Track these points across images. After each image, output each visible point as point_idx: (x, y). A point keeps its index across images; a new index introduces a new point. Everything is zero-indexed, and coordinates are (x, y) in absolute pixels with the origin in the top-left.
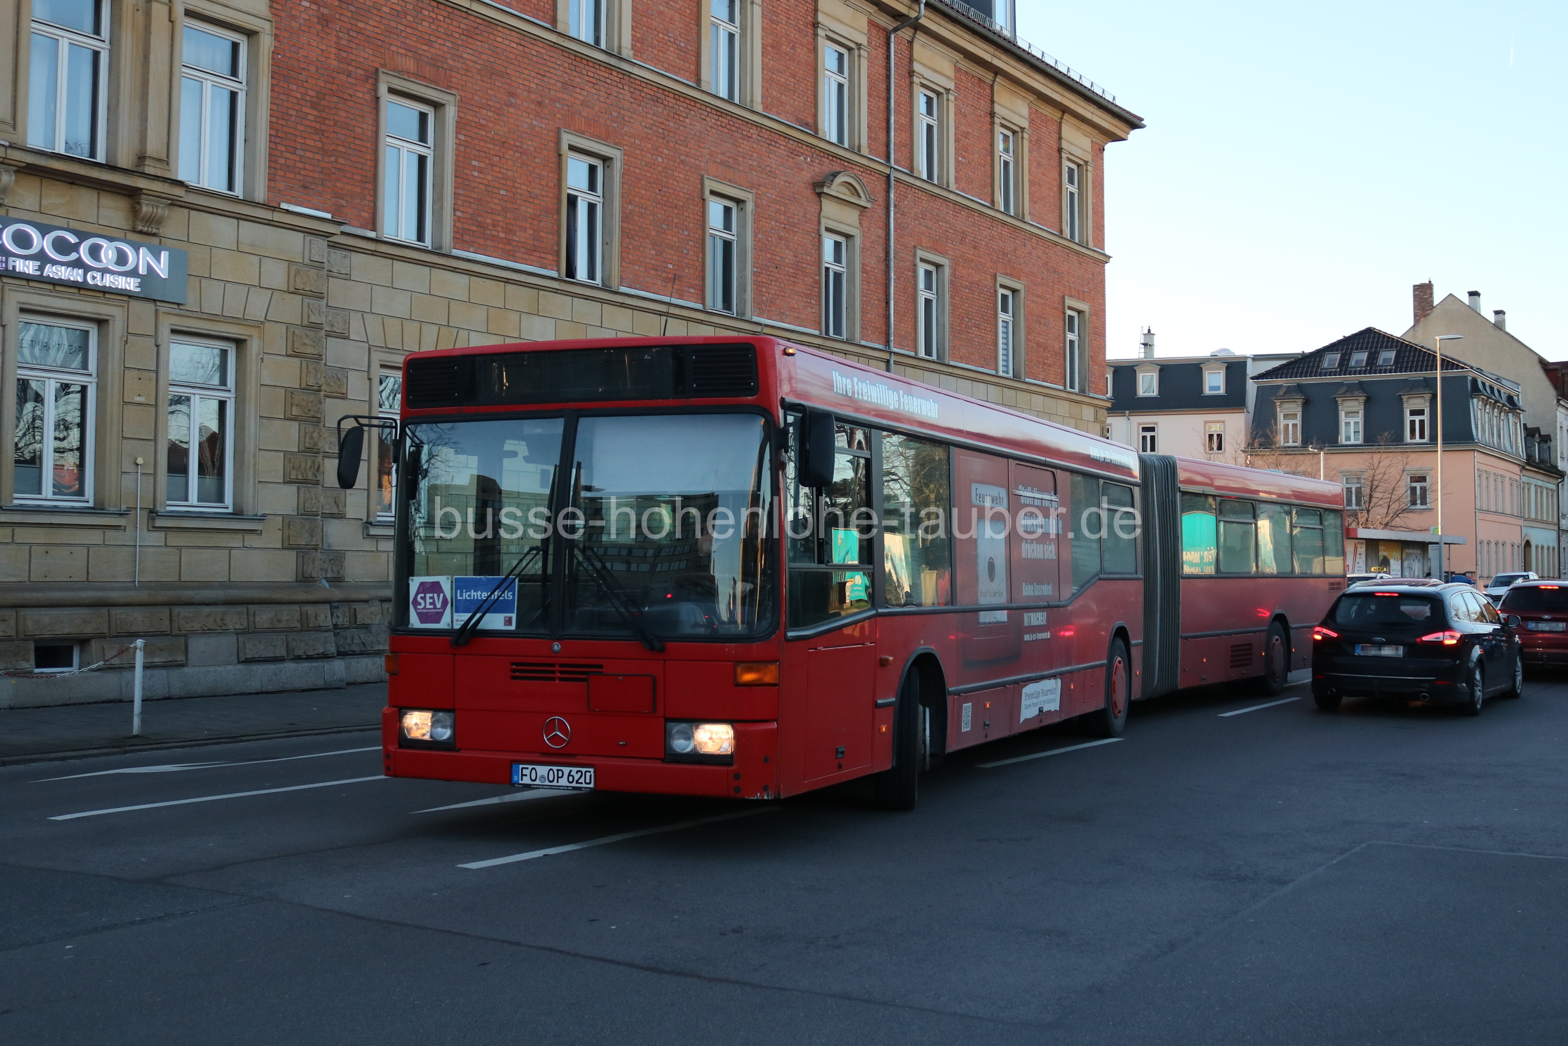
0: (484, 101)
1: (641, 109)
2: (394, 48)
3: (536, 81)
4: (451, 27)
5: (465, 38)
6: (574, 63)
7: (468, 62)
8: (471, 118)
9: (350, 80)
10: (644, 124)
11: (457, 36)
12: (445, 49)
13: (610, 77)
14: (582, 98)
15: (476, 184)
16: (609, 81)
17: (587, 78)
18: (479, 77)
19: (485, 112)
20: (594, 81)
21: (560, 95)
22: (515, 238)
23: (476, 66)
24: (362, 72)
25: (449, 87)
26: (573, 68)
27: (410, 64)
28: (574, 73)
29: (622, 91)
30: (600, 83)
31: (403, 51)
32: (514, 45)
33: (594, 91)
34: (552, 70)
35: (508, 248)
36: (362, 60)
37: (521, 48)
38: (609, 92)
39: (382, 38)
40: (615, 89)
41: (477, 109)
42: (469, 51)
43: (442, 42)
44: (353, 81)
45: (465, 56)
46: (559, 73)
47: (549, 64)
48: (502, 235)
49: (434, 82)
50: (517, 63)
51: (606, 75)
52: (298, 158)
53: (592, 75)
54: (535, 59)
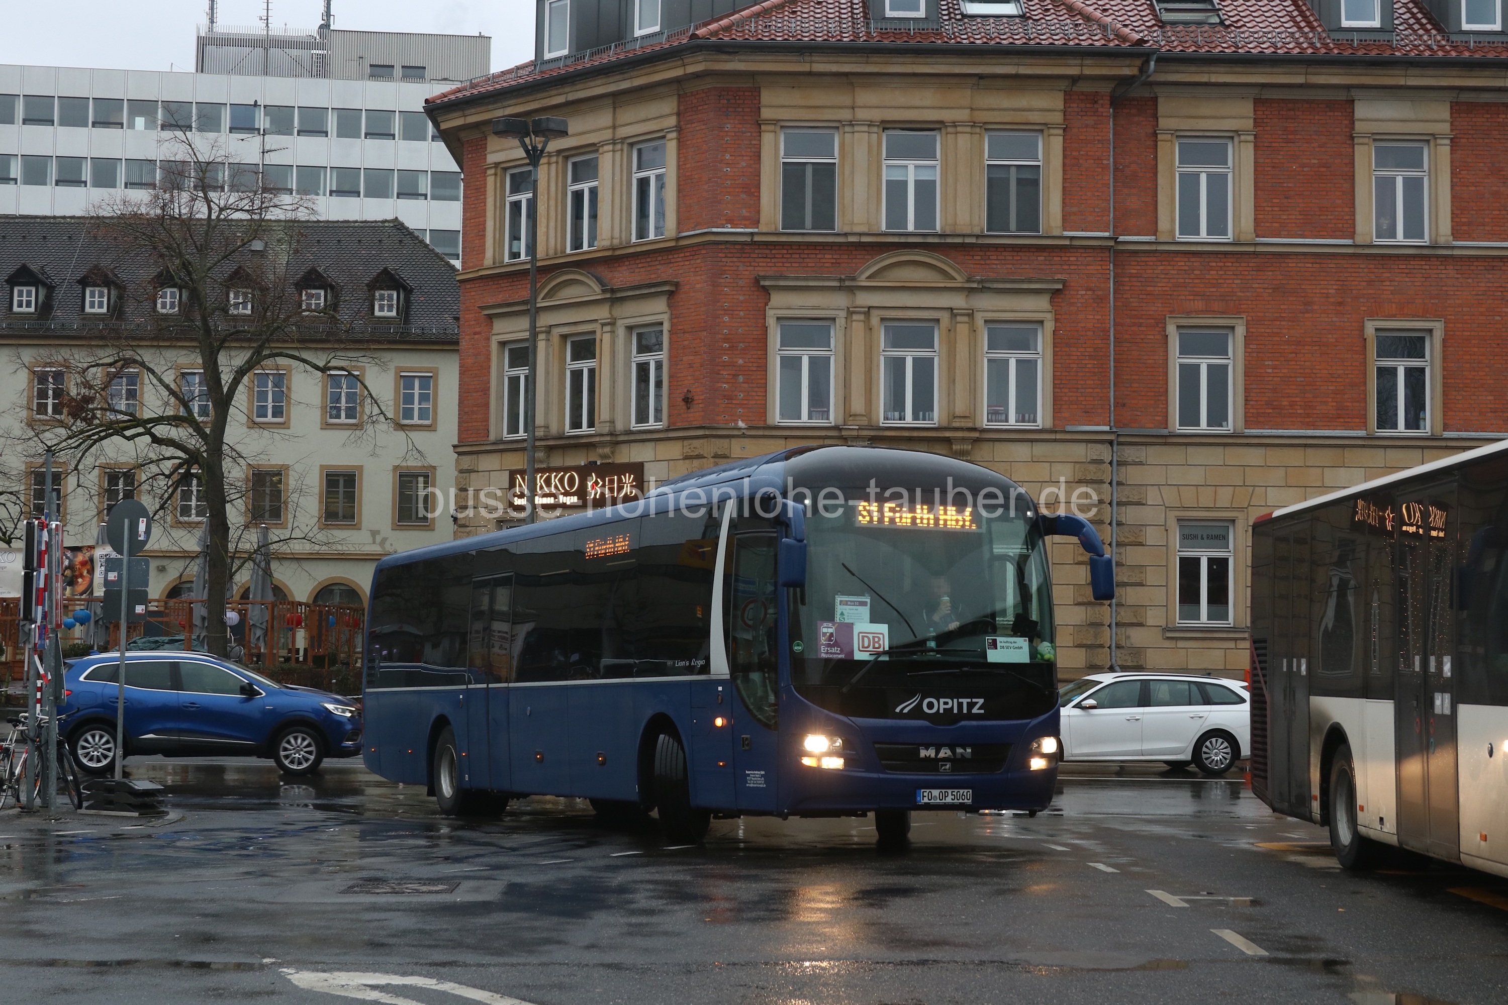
0: (1278, 315)
1: (1470, 281)
2: (1183, 297)
3: (1334, 287)
4: (1241, 269)
5: (1254, 273)
6: (1381, 262)
7: (1258, 290)
8: (1263, 330)
9: (1141, 329)
10: (1474, 293)
11: (1246, 273)
12: (1234, 286)
13: (1428, 263)
14: (1392, 288)
15: (1270, 379)
16: (1427, 267)
17: (1397, 271)
18: (1270, 298)
19: (1278, 323)
20: (1407, 271)
21: (1365, 292)
22: (1315, 412)
23: (1267, 291)
24: (1153, 321)
25: (1239, 313)
26: (1380, 266)
27: (1200, 305)
28: (1381, 271)
29: (1443, 272)
30: (1415, 271)
31: (1192, 297)
32: (1310, 265)
33: (1407, 279)
34: (1353, 274)
35: (1308, 420)
36: (1151, 313)
37: (1315, 265)
38: (1425, 275)
39: (1170, 293)
40: (1435, 271)
41: (1270, 323)
42: (1258, 281)
43: (1231, 281)
44: (1144, 329)
45: (1254, 286)
46: (1362, 275)
47: (1349, 270)
48: (1299, 411)
49: (1224, 313)
50: (1313, 278)
51: (1424, 263)
52: (1079, 395)
53: (1404, 267)
54: (1334, 270)
